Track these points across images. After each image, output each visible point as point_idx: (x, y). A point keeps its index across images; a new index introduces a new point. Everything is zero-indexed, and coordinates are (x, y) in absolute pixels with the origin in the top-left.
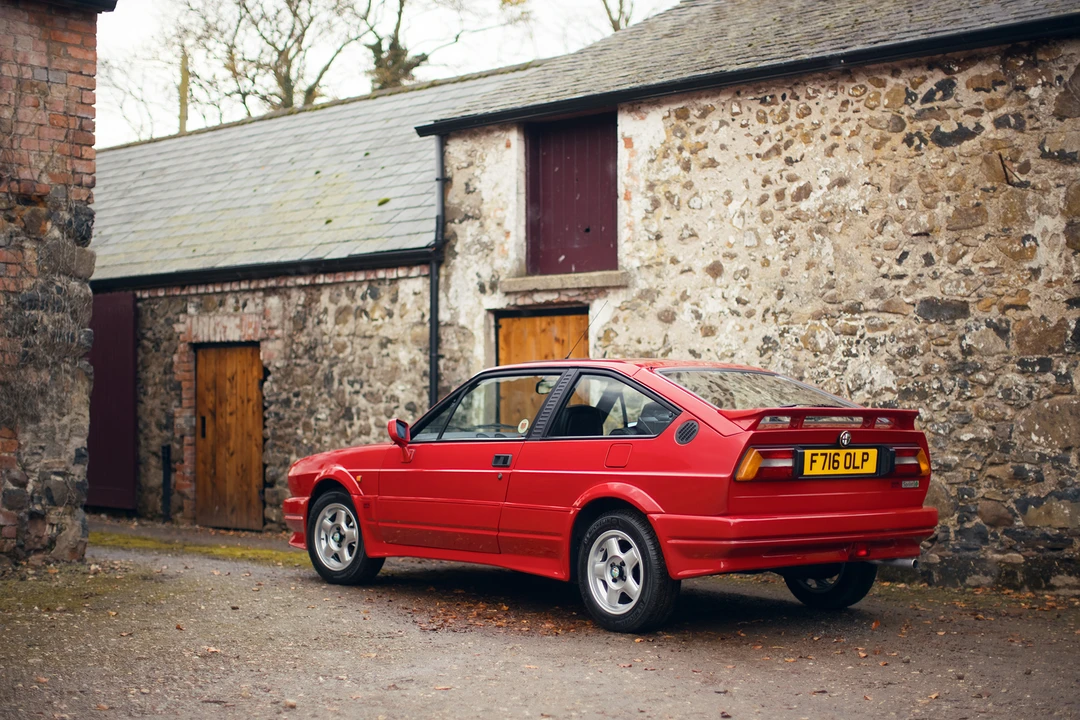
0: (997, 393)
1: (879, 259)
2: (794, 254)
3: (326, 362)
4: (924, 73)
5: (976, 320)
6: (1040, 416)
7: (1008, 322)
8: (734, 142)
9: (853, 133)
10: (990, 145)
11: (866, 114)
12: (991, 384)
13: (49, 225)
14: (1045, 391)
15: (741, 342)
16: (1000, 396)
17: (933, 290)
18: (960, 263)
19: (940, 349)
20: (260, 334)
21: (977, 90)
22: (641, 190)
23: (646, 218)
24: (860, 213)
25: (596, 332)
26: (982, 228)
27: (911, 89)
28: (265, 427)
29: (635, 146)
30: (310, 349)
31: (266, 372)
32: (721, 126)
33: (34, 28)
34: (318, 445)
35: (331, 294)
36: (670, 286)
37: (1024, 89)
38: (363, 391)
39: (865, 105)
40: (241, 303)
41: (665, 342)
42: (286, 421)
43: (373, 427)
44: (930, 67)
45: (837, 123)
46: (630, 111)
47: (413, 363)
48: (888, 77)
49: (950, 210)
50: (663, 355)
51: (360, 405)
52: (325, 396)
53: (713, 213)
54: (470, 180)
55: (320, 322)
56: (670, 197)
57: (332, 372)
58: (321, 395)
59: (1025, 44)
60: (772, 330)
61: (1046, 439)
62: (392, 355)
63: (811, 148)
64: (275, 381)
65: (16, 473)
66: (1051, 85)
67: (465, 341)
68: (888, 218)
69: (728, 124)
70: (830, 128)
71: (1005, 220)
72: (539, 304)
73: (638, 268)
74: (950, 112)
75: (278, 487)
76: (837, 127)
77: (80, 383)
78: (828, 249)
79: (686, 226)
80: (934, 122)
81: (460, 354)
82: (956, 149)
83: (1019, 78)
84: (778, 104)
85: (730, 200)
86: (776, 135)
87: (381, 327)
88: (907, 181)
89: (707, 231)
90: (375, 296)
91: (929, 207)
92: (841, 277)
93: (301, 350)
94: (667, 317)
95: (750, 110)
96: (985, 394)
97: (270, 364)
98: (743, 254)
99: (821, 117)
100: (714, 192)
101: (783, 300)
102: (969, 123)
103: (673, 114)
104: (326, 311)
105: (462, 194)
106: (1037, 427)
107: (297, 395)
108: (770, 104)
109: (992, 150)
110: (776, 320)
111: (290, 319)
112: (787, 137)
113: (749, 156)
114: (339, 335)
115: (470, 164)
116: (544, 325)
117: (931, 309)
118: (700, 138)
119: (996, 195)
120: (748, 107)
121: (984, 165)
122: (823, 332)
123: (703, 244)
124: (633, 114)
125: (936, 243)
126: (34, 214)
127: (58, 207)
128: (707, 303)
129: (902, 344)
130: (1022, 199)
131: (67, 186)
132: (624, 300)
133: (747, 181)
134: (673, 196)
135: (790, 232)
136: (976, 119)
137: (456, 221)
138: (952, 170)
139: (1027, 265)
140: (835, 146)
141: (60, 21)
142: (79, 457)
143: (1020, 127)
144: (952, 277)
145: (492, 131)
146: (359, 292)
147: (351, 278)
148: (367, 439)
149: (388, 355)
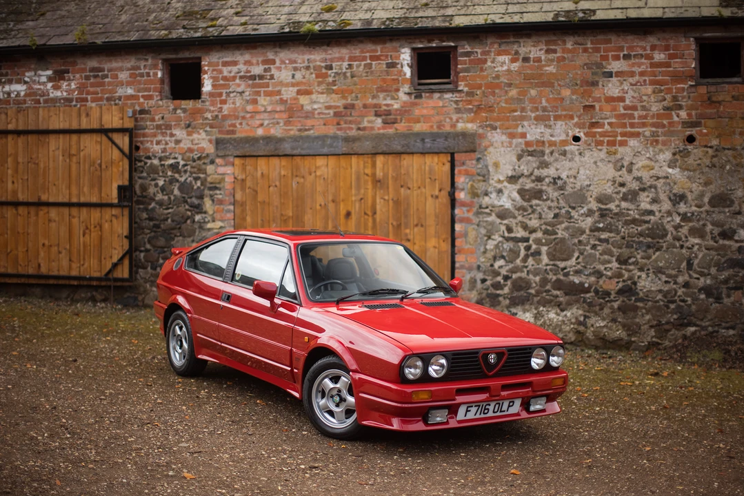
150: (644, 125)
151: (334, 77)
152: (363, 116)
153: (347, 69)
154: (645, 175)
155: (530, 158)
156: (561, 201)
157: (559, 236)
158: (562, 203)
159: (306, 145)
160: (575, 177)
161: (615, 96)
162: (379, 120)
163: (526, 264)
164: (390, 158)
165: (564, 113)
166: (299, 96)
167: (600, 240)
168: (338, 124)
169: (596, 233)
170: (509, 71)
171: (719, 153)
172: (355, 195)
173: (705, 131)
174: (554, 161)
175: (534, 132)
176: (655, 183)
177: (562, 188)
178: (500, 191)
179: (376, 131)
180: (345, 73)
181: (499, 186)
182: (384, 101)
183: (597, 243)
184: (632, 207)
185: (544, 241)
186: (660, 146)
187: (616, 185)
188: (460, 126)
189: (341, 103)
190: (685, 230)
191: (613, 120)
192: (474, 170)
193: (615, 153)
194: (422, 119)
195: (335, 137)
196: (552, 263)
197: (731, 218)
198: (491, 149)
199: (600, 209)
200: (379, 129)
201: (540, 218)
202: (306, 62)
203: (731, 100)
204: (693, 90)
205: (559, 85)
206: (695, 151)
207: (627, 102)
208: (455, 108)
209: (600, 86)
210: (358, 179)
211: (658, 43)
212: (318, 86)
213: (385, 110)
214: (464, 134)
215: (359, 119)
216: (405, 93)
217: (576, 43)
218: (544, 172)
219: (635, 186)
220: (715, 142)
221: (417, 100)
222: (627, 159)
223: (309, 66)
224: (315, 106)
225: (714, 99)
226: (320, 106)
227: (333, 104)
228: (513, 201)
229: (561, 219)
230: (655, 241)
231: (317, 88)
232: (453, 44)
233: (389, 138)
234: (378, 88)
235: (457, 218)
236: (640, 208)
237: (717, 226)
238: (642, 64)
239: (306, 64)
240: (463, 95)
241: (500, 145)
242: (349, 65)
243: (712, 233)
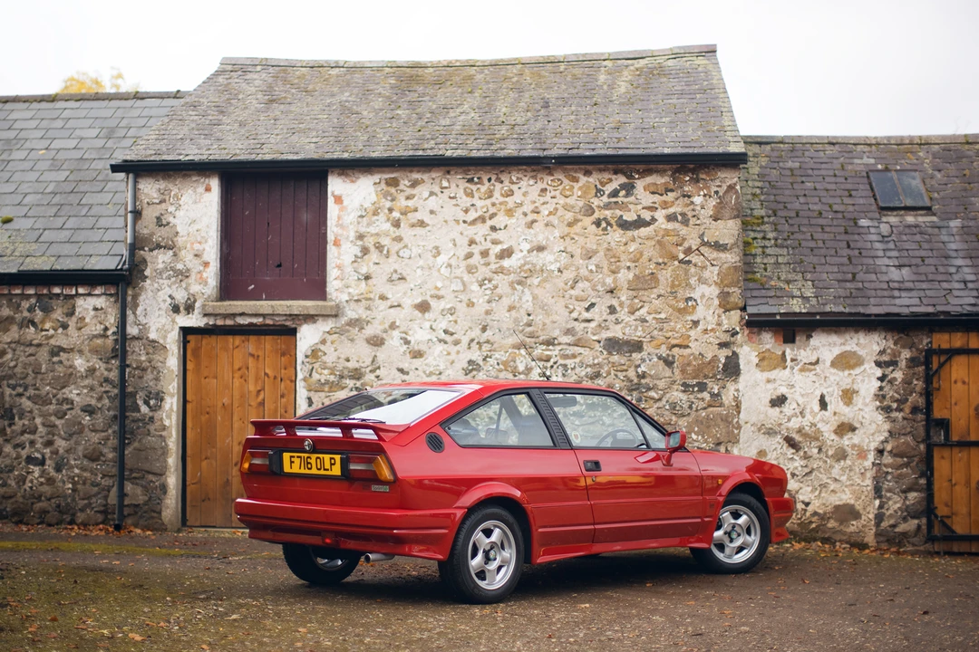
0: (664, 406)
1: (571, 307)
2: (497, 299)
4: (610, 176)
5: (649, 354)
6: (698, 422)
7: (673, 356)
8: (443, 210)
9: (550, 213)
10: (662, 233)
11: (562, 201)
12: (660, 400)
14: (702, 405)
15: (449, 364)
16: (667, 407)
17: (616, 332)
18: (637, 313)
19: (619, 374)
21: (653, 193)
22: (351, 239)
23: (355, 261)
24: (556, 272)
25: (304, 351)
26: (655, 290)
27: (599, 186)
29: (345, 203)
32: (430, 196)
36: (378, 317)
37: (689, 197)
38: (27, 394)
39: (561, 194)
41: (373, 361)
43: (40, 427)
44: (616, 172)
45: (536, 205)
46: (340, 175)
47: (91, 371)
48: (581, 176)
49: (631, 276)
50: (371, 371)
51: (23, 406)
53: (421, 263)
54: (162, 214)
56: (379, 247)
59: (692, 166)
60: (476, 355)
61: (703, 437)
62: (65, 363)
63: (513, 220)
66: (710, 197)
67: (154, 353)
68: (578, 278)
69: (437, 195)
70: (531, 207)
71: (673, 286)
72: (243, 325)
73: (347, 301)
74: (631, 206)
76: (536, 207)
78: (528, 297)
79: (396, 271)
80: (618, 213)
81: (148, 364)
82: (636, 233)
83: (686, 189)
84: (483, 184)
85: (439, 253)
86: (482, 207)
87: (52, 336)
88: (596, 252)
89: (415, 277)
91: (614, 272)
92: (539, 318)
94: (377, 342)
95: (458, 186)
96: (656, 406)
98: (450, 296)
99: (523, 198)
100: (423, 246)
101: (486, 333)
102: (647, 215)
103: (383, 182)
105: (153, 226)
106: (696, 429)
108: (476, 183)
109: (663, 237)
110: (480, 348)
112: (492, 210)
113: (457, 222)
115: (163, 201)
116: (237, 342)
117: (613, 345)
118: (410, 203)
119: (666, 267)
120: (456, 184)
121: (657, 246)
122: (522, 359)
123: (412, 286)
124: (343, 177)
125: (619, 298)
128: (415, 332)
129: (589, 370)
130: (686, 272)
132: (333, 326)
133: (454, 240)
134: (383, 247)
135: (493, 282)
136: (652, 214)
137: (146, 249)
138: (633, 247)
139: (689, 318)
140: (534, 221)
143: (685, 222)
144: (631, 323)
145: (190, 176)
146: (25, 304)
147: (18, 291)
148: (32, 437)
149: (61, 362)
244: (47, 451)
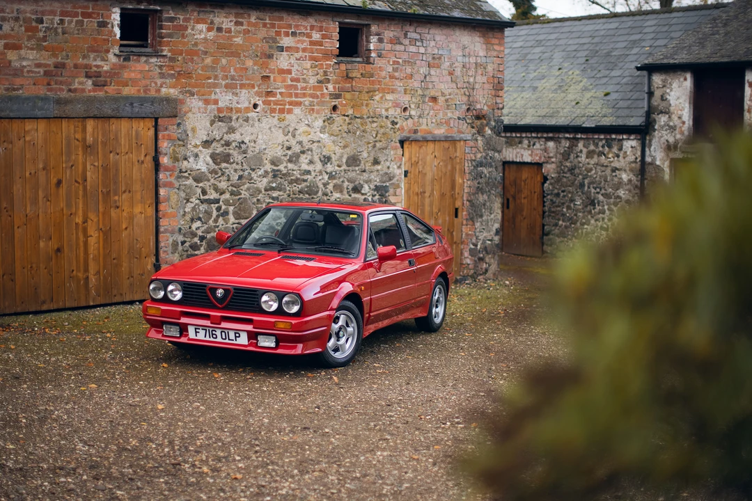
3: (580, 177)
13: (487, 128)
20: (543, 160)
28: (544, 206)
30: (571, 170)
31: (545, 179)
33: (482, 38)
34: (575, 217)
35: (584, 143)
38: (601, 192)
40: (532, 143)
42: (557, 204)
43: (607, 210)
47: (630, 181)
51: (599, 199)
52: (580, 193)
54: (664, 94)
55: (577, 156)
57: (584, 182)
58: (577, 192)
62: (618, 176)
64: (551, 184)
65: (474, 241)
67: (658, 173)
75: (551, 236)
77: (497, 199)
81: (656, 178)
87: (612, 162)
90: (610, 147)
93: (566, 169)
97: (548, 175)
104: (581, 151)
105: (659, 100)
107: (563, 191)
111: (560, 154)
114: (588, 164)
115: (664, 86)
126: (481, 124)
127: (490, 120)
131: (493, 110)
137: (656, 113)
141: (490, 35)
142: (497, 233)
145: (677, 72)
146: (600, 144)
147: (596, 137)
148: (603, 216)
149: (616, 176)
150: (304, 95)
151: (45, 32)
152: (74, 77)
153: (58, 24)
154: (305, 139)
155: (220, 123)
156: (244, 164)
157: (243, 196)
158: (245, 167)
159: (15, 107)
160: (255, 142)
161: (285, 68)
162: (90, 82)
163: (217, 224)
164: (100, 122)
165: (248, 82)
166: (6, 51)
167: (273, 198)
168: (49, 84)
169: (269, 192)
170: (205, 39)
171: (352, 121)
172: (66, 162)
173: (344, 102)
174: (239, 127)
175: (225, 99)
176: (311, 146)
177: (245, 152)
178: (196, 156)
179: (87, 94)
180: (56, 28)
181: (196, 150)
182: (95, 62)
183: (271, 201)
184: (296, 168)
185: (231, 201)
186: (315, 115)
187: (285, 149)
188: (164, 90)
189: (51, 61)
190: (330, 187)
191: (283, 90)
192: (175, 135)
193: (283, 120)
194: (130, 83)
195: (45, 99)
196: (237, 221)
197: (360, 175)
198: (190, 115)
199: (273, 170)
200: (90, 91)
201: (228, 180)
202: (15, 13)
203: (360, 76)
204: (337, 66)
205: (244, 56)
206: (339, 119)
207: (293, 75)
208: (159, 73)
209: (275, 58)
210: (69, 144)
211: (315, 24)
212: (27, 40)
213: (95, 72)
214: (168, 100)
215: (69, 80)
216: (115, 55)
217: (258, 18)
218: (232, 137)
219: (297, 149)
220: (350, 112)
221: (125, 63)
222: (293, 125)
223: (19, 17)
224: (24, 63)
225: (350, 75)
226: (29, 63)
227: (42, 62)
228: (207, 164)
229: (244, 181)
230: (311, 197)
231: (26, 43)
232: (159, 8)
233: (100, 101)
234: (89, 47)
235: (161, 183)
236: (302, 168)
237: (351, 183)
238: (305, 41)
239: (15, 14)
240: (166, 60)
241: (197, 110)
242: (61, 20)
243: (347, 189)
244: (609, 224)
